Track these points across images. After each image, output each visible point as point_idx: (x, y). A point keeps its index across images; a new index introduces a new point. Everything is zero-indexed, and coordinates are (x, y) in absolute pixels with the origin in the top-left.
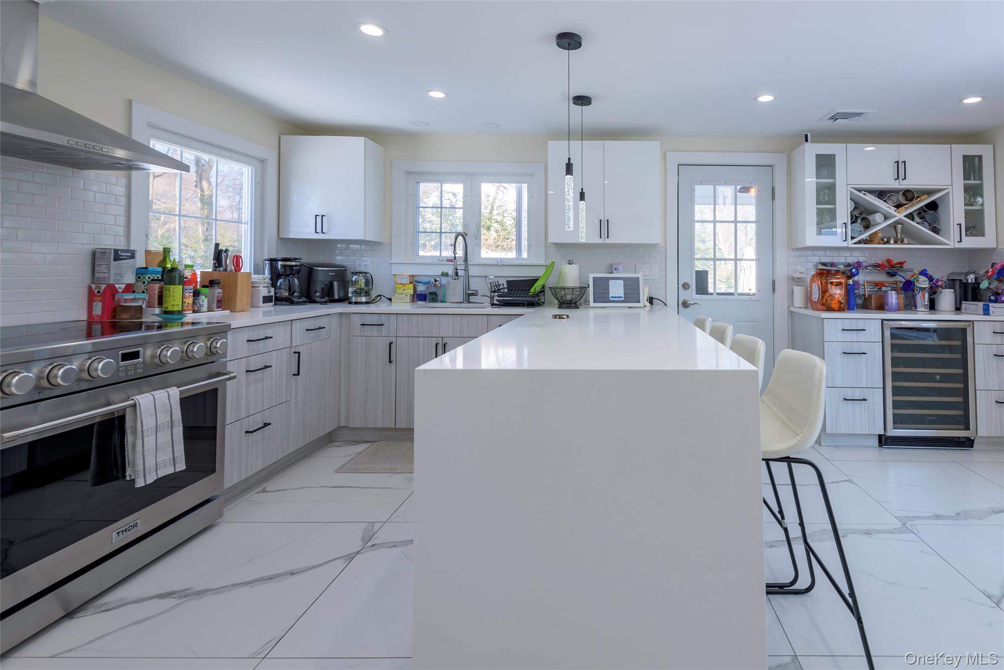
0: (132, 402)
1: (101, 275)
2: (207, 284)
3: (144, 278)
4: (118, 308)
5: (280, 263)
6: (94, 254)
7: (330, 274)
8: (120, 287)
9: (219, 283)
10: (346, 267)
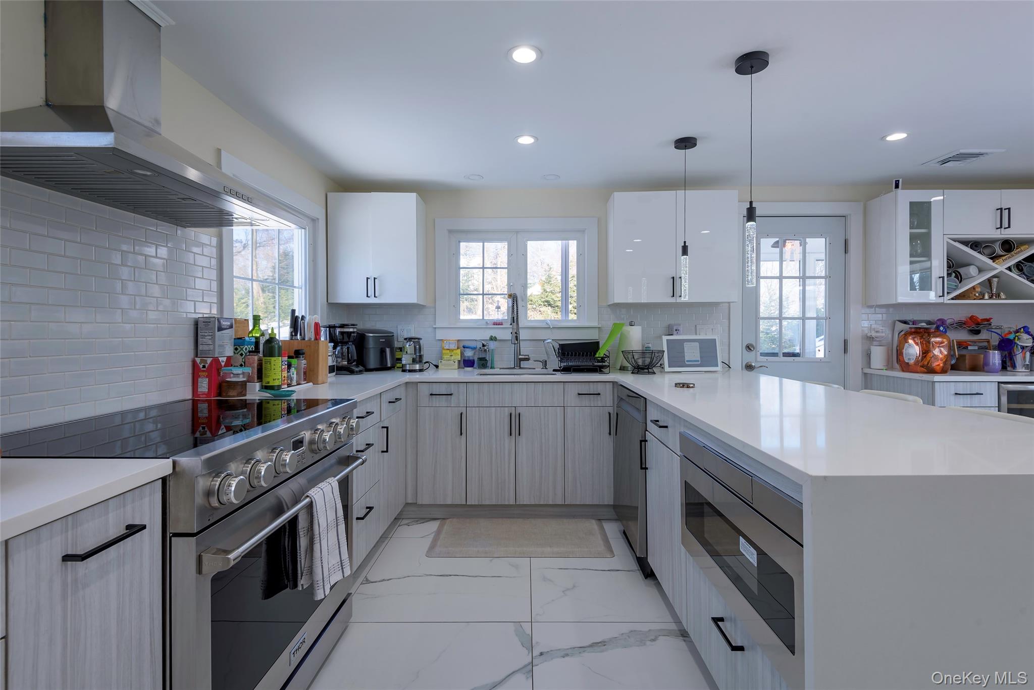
0: (308, 500)
1: (206, 348)
2: (292, 354)
3: (242, 349)
4: (224, 384)
5: (338, 330)
6: (196, 323)
7: (381, 340)
8: (223, 360)
9: (303, 354)
10: (393, 333)
